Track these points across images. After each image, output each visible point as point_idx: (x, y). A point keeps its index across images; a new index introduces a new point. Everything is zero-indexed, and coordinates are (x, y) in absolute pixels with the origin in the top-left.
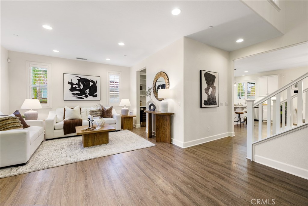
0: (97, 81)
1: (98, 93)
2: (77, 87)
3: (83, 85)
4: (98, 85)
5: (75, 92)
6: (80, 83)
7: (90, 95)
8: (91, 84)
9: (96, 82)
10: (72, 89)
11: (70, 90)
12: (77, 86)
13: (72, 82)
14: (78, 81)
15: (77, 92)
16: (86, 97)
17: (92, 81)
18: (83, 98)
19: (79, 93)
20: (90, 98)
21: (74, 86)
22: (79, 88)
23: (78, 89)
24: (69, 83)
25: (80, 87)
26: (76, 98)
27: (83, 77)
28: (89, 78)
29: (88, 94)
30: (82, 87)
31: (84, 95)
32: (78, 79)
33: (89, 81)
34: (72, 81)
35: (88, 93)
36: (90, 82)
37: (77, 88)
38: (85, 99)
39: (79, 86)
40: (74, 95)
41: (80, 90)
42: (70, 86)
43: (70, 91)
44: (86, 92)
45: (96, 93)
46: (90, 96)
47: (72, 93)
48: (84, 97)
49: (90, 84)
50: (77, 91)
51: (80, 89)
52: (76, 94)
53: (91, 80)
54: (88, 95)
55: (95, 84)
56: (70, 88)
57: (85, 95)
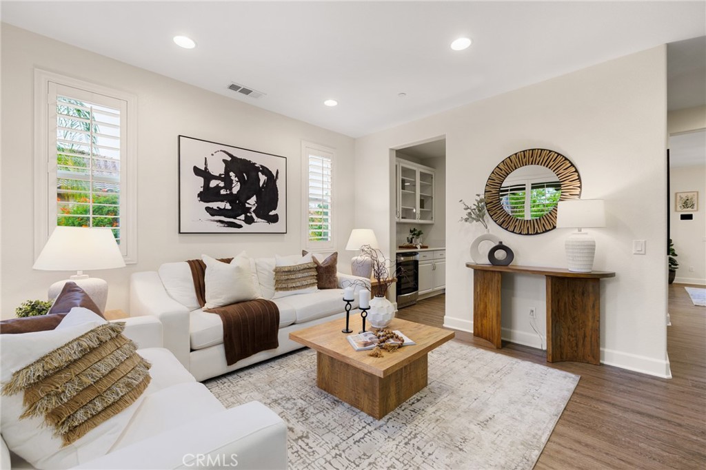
0: (277, 173)
1: (279, 210)
2: (222, 188)
3: (241, 180)
4: (280, 184)
5: (214, 205)
6: (232, 174)
7: (258, 216)
8: (263, 178)
9: (275, 175)
10: (207, 195)
11: (199, 195)
12: (222, 184)
13: (206, 168)
14: (224, 165)
15: (222, 205)
16: (249, 221)
17: (266, 171)
18: (240, 226)
19: (228, 207)
20: (260, 225)
21: (213, 184)
22: (228, 192)
23: (225, 193)
24: (197, 171)
25: (231, 189)
26: (219, 224)
27: (239, 154)
28: (258, 160)
29: (254, 211)
30: (236, 188)
31: (242, 217)
32: (224, 161)
33: (257, 170)
34: (206, 164)
35: (253, 208)
36: (260, 173)
37: (223, 192)
38: (246, 228)
39: (229, 185)
40: (212, 215)
41: (230, 198)
42: (201, 180)
43: (201, 200)
44: (247, 206)
45: (275, 209)
46: (259, 220)
47: (208, 209)
48: (243, 223)
49: (259, 180)
50: (222, 201)
51: (231, 193)
52: (220, 212)
53: (262, 166)
54: (254, 215)
55: (272, 179)
56: (202, 190)
57: (246, 217)
